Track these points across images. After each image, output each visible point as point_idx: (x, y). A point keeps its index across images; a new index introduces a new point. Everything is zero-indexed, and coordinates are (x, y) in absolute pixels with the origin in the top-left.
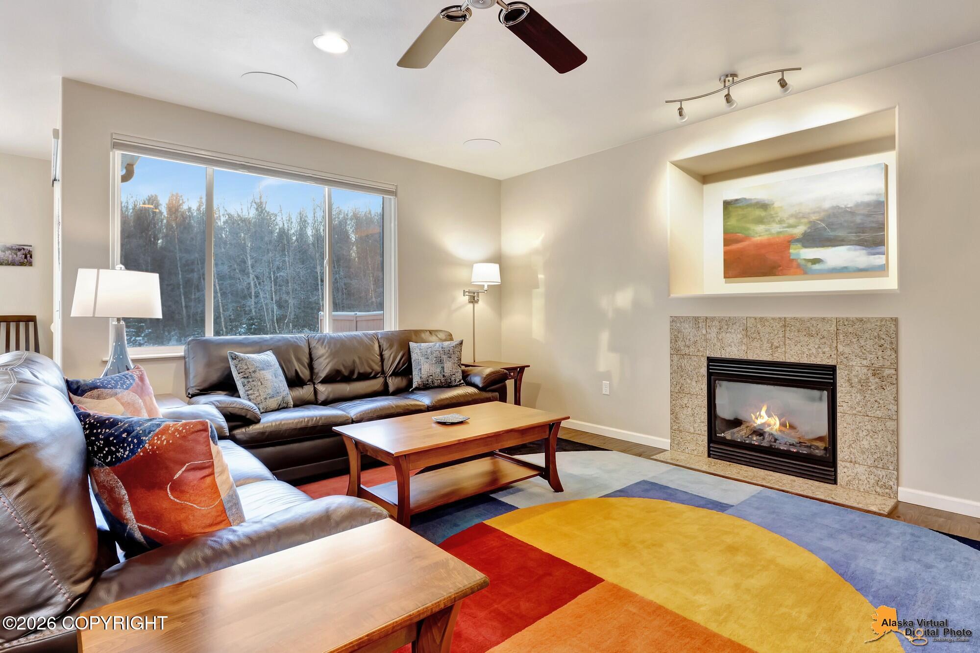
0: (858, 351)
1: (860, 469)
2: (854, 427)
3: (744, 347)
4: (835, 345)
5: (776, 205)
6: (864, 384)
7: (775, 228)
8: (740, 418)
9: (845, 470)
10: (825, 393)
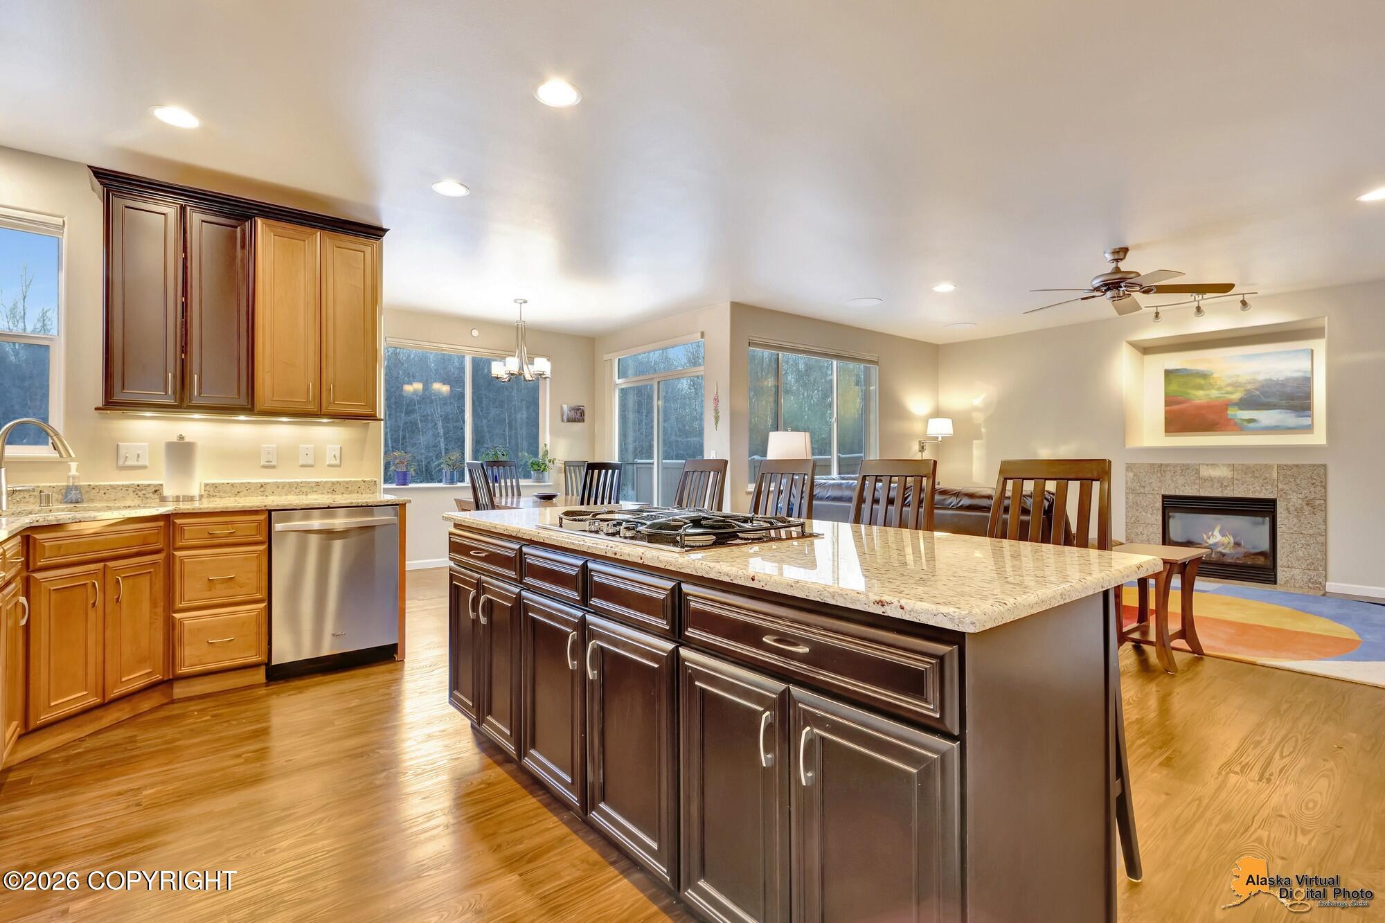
0: (1294, 488)
1: (1296, 572)
2: (1291, 542)
3: (1196, 487)
4: (1276, 483)
5: (1215, 376)
6: (1299, 511)
7: (1214, 393)
8: (1191, 540)
9: (1284, 573)
10: (1267, 519)
